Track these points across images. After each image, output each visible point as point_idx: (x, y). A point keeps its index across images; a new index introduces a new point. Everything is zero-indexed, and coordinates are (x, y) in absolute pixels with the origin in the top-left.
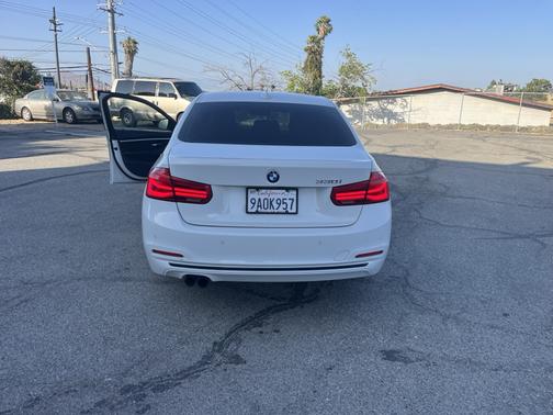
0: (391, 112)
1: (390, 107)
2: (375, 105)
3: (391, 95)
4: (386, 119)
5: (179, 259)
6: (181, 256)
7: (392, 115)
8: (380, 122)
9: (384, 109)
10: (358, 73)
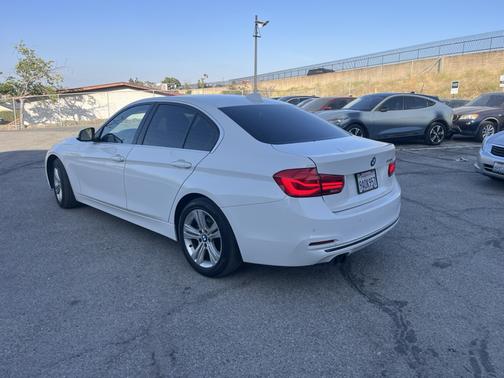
0: (80, 108)
1: (78, 104)
2: (62, 102)
3: (78, 92)
4: (76, 116)
5: (331, 244)
6: (332, 241)
7: (81, 112)
8: (71, 118)
9: (72, 106)
10: (40, 70)
